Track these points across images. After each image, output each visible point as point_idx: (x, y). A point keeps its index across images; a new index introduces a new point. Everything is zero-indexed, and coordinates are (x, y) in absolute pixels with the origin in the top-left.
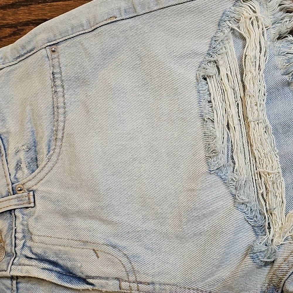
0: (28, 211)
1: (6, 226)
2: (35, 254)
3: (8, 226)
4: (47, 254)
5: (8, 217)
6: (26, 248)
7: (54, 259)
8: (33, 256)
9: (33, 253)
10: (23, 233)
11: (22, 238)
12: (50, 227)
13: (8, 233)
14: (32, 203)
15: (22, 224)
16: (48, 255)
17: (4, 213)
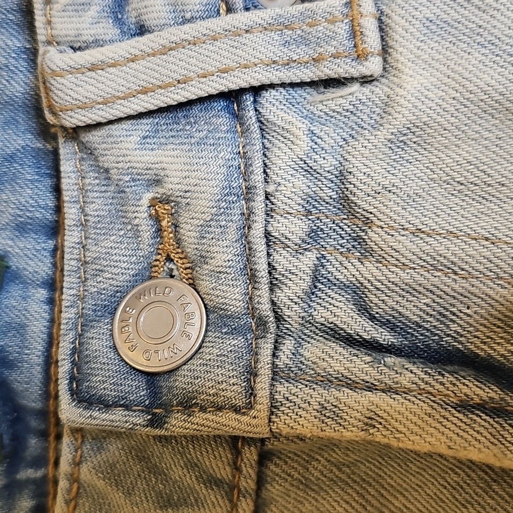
0: (342, 101)
1: (210, 176)
2: (389, 325)
3: (220, 177)
4: (452, 326)
5: (216, 130)
6: (330, 292)
7: (492, 348)
8: (384, 336)
9: (372, 318)
10: (306, 216)
11: (304, 241)
12: (473, 187)
13: (223, 217)
14: (373, 54)
15: (309, 171)
16: (459, 329)
17: (196, 110)
